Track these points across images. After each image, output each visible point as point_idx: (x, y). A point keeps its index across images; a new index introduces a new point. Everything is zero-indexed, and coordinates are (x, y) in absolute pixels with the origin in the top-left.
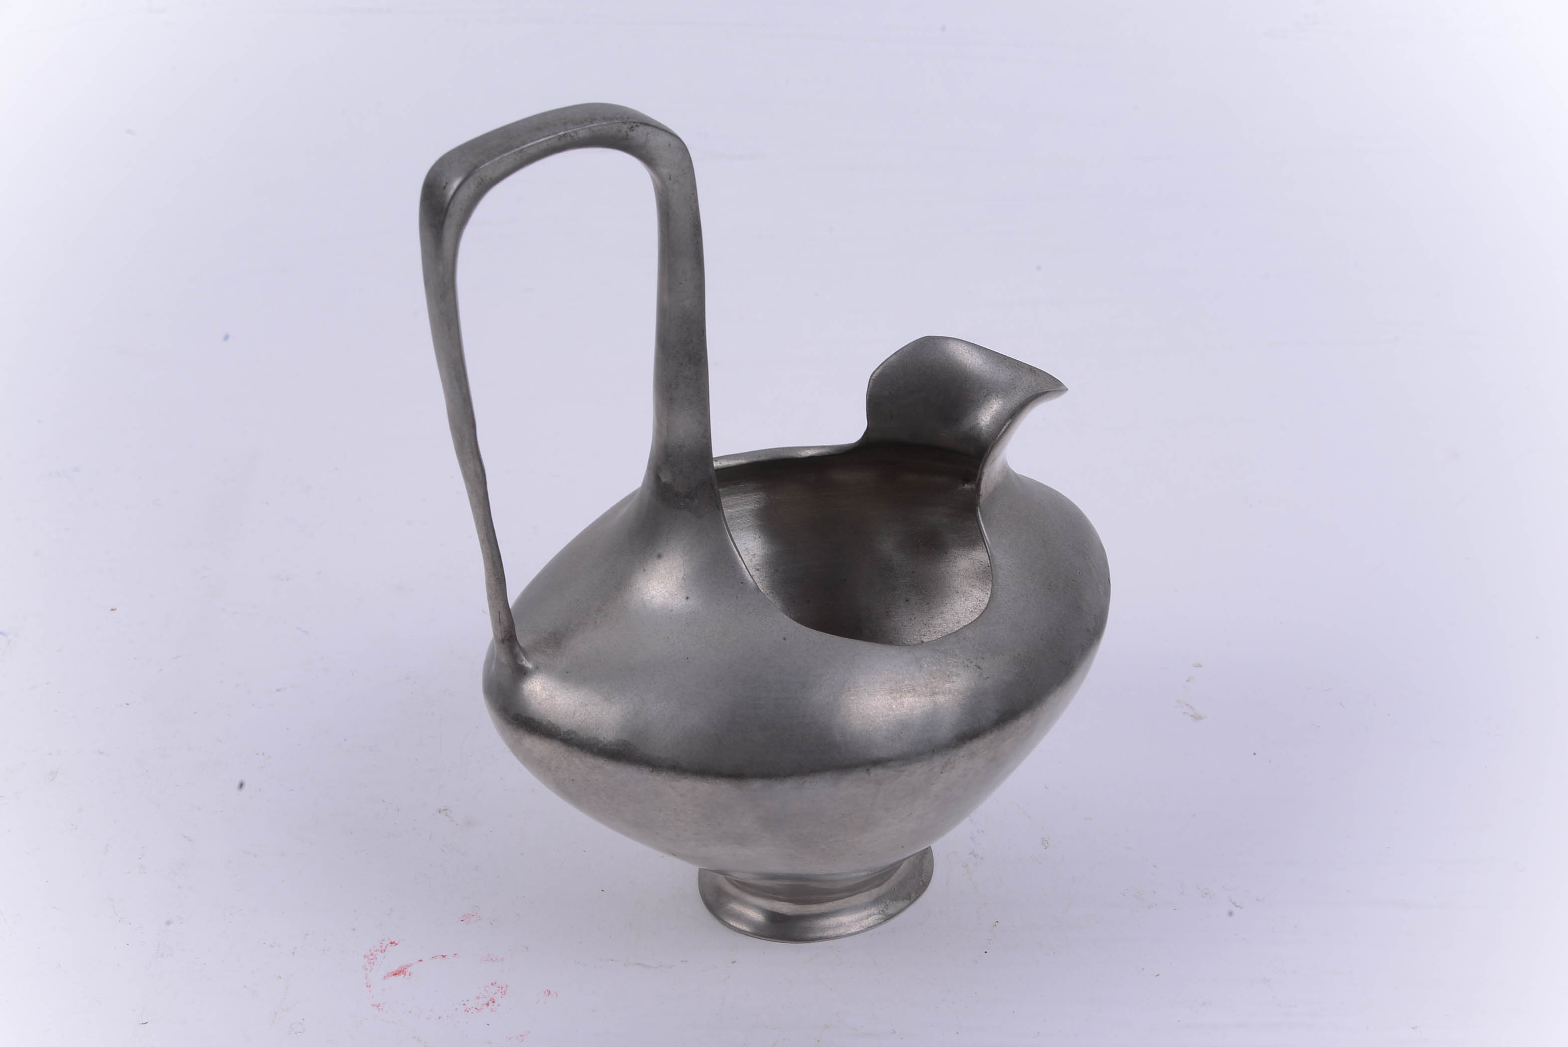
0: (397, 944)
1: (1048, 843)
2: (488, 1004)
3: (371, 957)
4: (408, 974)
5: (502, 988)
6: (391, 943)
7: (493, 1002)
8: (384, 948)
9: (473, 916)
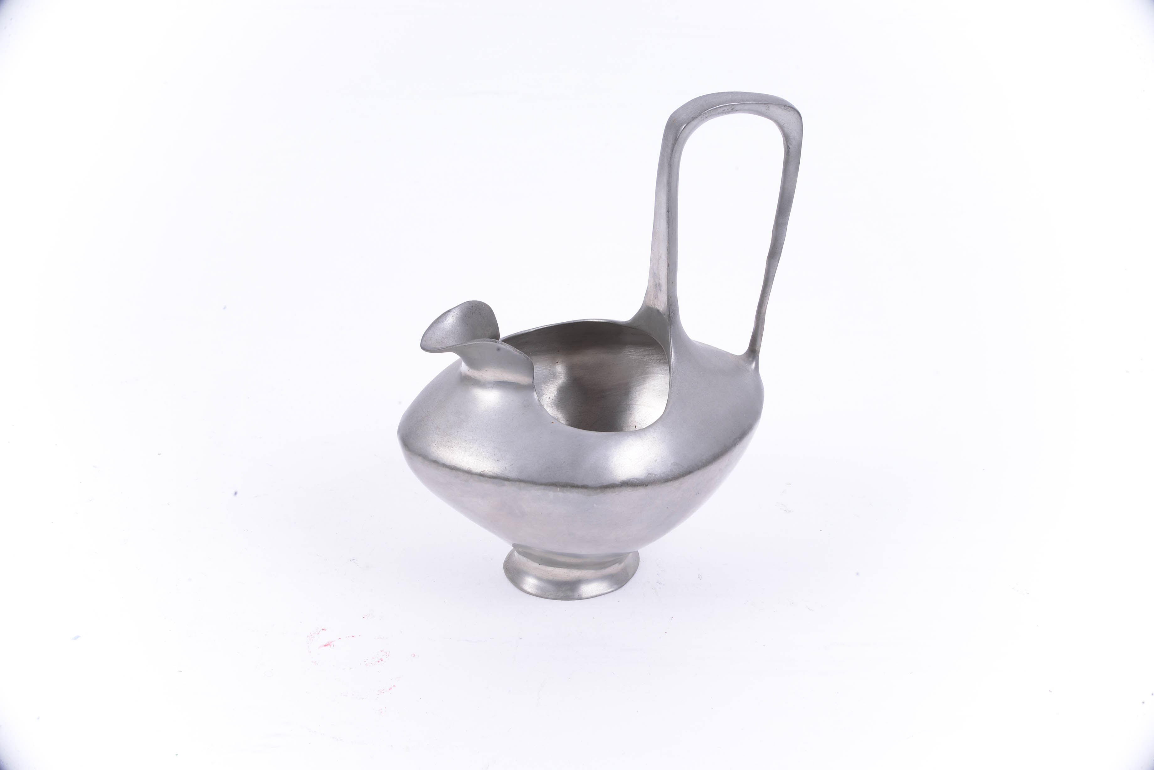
0: (326, 630)
1: (702, 577)
2: (379, 662)
3: (311, 637)
4: (332, 646)
5: (387, 653)
6: (323, 629)
7: (382, 660)
8: (318, 632)
9: (370, 615)
